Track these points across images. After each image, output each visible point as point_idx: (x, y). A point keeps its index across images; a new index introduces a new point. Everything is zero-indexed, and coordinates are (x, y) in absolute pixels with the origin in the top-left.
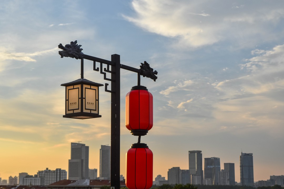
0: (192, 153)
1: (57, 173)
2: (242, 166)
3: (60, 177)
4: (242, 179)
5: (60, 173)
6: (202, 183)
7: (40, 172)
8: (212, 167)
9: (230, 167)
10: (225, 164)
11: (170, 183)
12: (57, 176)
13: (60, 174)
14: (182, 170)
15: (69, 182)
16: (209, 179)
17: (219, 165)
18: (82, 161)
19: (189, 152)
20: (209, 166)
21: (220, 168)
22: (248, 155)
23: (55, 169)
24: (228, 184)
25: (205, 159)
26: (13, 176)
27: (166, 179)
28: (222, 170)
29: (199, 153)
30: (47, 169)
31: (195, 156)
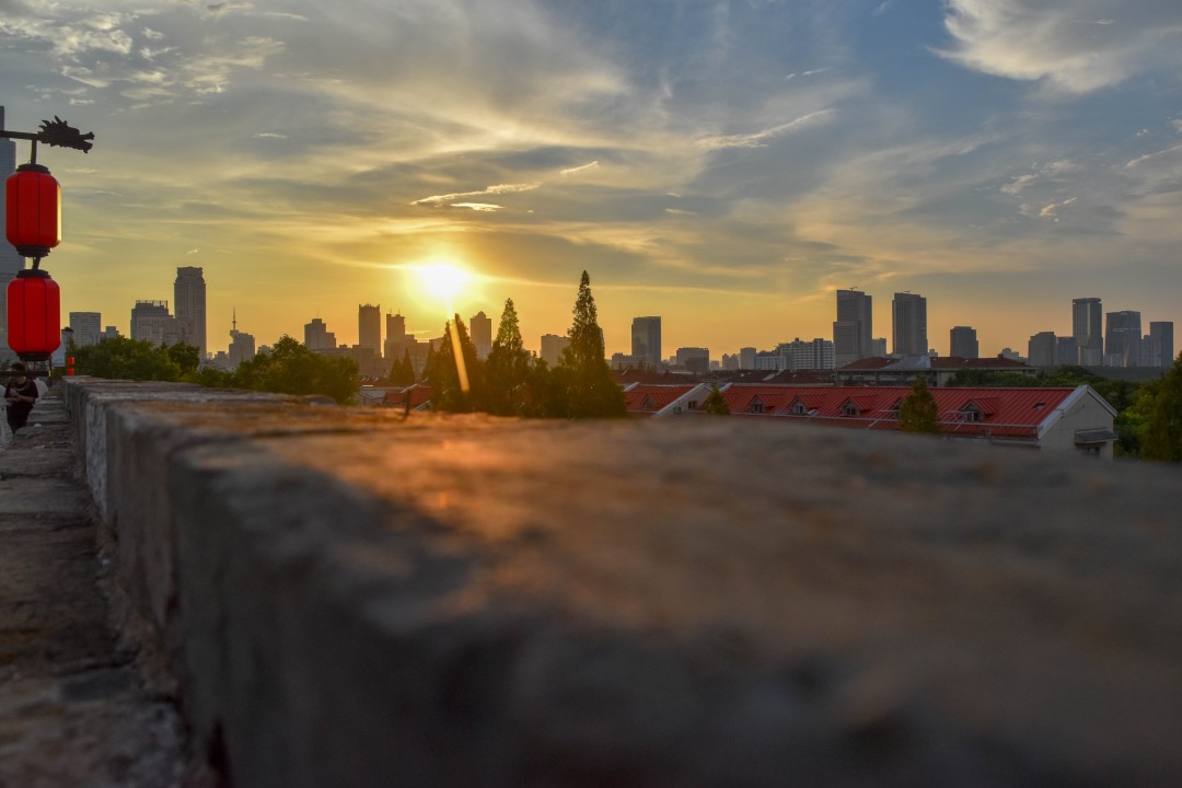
0: (1079, 305)
1: (816, 346)
3: (822, 358)
5: (821, 346)
6: (1100, 362)
7: (782, 347)
8: (1121, 330)
9: (1165, 329)
10: (1153, 324)
11: (1033, 364)
12: (816, 353)
13: (822, 349)
14: (1061, 339)
16: (1118, 355)
17: (1139, 326)
18: (859, 324)
19: (1074, 301)
20: (1115, 330)
21: (1140, 332)
23: (811, 340)
24: (1158, 363)
25: (1108, 314)
26: (730, 355)
27: (1025, 356)
28: (1146, 336)
29: (1095, 303)
30: (797, 339)
31: (1086, 309)
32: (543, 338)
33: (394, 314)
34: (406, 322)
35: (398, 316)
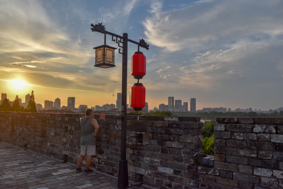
0: (169, 98)
1: (111, 106)
2: (191, 104)
3: (113, 108)
4: (191, 109)
5: (113, 105)
6: (174, 111)
7: (104, 105)
8: (178, 104)
9: (186, 104)
10: (184, 103)
11: (160, 111)
12: (111, 107)
13: (113, 106)
14: (165, 105)
15: (116, 109)
16: (177, 109)
17: (181, 103)
19: (169, 97)
21: (181, 104)
22: (194, 99)
23: (110, 104)
24: (185, 111)
25: (175, 100)
26: (93, 107)
27: (158, 109)
28: (183, 105)
29: (173, 98)
30: (107, 104)
31: (171, 99)
32: (45, 101)
33: (4, 93)
34: (7, 95)
35: (5, 94)
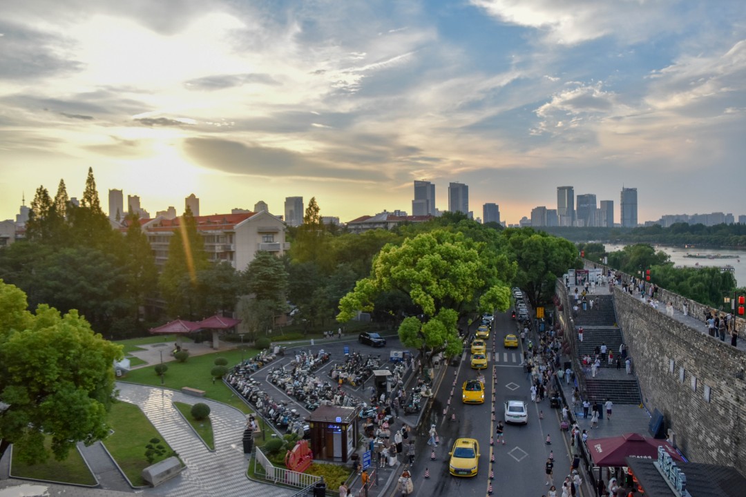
0: (561, 190)
2: (623, 204)
4: (623, 219)
5: (399, 215)
6: (572, 224)
8: (585, 206)
9: (609, 205)
10: (602, 202)
11: (534, 225)
14: (548, 210)
16: (583, 220)
17: (595, 203)
18: (428, 201)
19: (558, 188)
20: (582, 205)
21: (596, 206)
22: (631, 190)
23: (393, 211)
24: (604, 225)
25: (578, 196)
28: (598, 209)
29: (570, 189)
31: (565, 193)
